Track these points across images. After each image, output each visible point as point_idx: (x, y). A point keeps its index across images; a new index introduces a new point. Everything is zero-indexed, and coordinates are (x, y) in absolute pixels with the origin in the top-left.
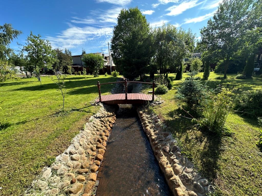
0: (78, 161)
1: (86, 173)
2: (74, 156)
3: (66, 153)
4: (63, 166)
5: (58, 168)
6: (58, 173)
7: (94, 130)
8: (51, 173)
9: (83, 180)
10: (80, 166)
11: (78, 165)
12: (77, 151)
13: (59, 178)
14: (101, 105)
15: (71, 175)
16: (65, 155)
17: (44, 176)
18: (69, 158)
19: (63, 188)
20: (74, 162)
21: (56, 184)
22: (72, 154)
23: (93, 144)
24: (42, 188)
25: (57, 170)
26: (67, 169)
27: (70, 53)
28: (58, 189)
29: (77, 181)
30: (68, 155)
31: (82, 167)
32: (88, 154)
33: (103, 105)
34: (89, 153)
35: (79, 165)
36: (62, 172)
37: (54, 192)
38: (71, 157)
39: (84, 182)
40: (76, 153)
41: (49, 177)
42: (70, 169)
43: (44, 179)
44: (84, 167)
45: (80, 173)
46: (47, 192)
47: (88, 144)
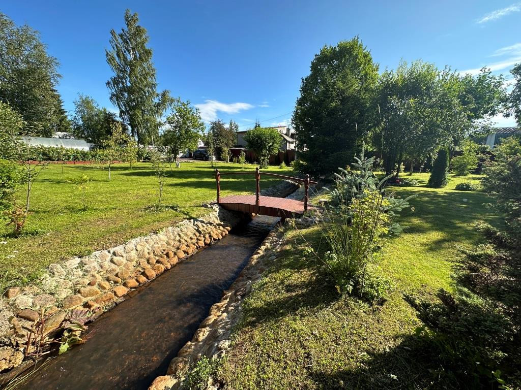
0: (118, 266)
1: (116, 282)
2: (116, 259)
3: (109, 252)
4: (95, 264)
5: (88, 263)
6: (84, 268)
7: (174, 240)
8: (78, 265)
9: (105, 288)
10: (116, 272)
11: (114, 270)
12: (124, 255)
13: (81, 273)
14: (216, 208)
15: (95, 276)
16: (107, 253)
17: (67, 263)
18: (109, 259)
19: (77, 284)
20: (113, 265)
21: (73, 278)
22: (116, 256)
23: (155, 256)
24: (56, 273)
25: (85, 264)
26: (98, 269)
27: (237, 127)
28: (71, 283)
29: (97, 285)
30: (110, 255)
31: (117, 275)
32: (139, 264)
33: (219, 209)
34: (141, 264)
35: (116, 270)
36: (88, 269)
37: (65, 284)
38: (112, 258)
39: (105, 291)
40: (122, 256)
41: (73, 267)
42: (101, 270)
43: (64, 267)
44: (119, 275)
45: (108, 280)
46: (58, 280)
47: (149, 253)
